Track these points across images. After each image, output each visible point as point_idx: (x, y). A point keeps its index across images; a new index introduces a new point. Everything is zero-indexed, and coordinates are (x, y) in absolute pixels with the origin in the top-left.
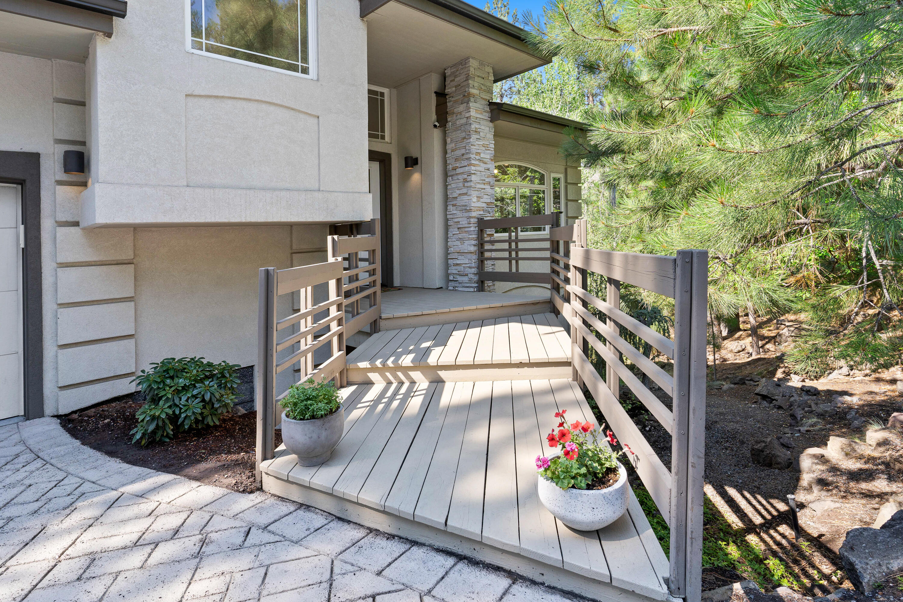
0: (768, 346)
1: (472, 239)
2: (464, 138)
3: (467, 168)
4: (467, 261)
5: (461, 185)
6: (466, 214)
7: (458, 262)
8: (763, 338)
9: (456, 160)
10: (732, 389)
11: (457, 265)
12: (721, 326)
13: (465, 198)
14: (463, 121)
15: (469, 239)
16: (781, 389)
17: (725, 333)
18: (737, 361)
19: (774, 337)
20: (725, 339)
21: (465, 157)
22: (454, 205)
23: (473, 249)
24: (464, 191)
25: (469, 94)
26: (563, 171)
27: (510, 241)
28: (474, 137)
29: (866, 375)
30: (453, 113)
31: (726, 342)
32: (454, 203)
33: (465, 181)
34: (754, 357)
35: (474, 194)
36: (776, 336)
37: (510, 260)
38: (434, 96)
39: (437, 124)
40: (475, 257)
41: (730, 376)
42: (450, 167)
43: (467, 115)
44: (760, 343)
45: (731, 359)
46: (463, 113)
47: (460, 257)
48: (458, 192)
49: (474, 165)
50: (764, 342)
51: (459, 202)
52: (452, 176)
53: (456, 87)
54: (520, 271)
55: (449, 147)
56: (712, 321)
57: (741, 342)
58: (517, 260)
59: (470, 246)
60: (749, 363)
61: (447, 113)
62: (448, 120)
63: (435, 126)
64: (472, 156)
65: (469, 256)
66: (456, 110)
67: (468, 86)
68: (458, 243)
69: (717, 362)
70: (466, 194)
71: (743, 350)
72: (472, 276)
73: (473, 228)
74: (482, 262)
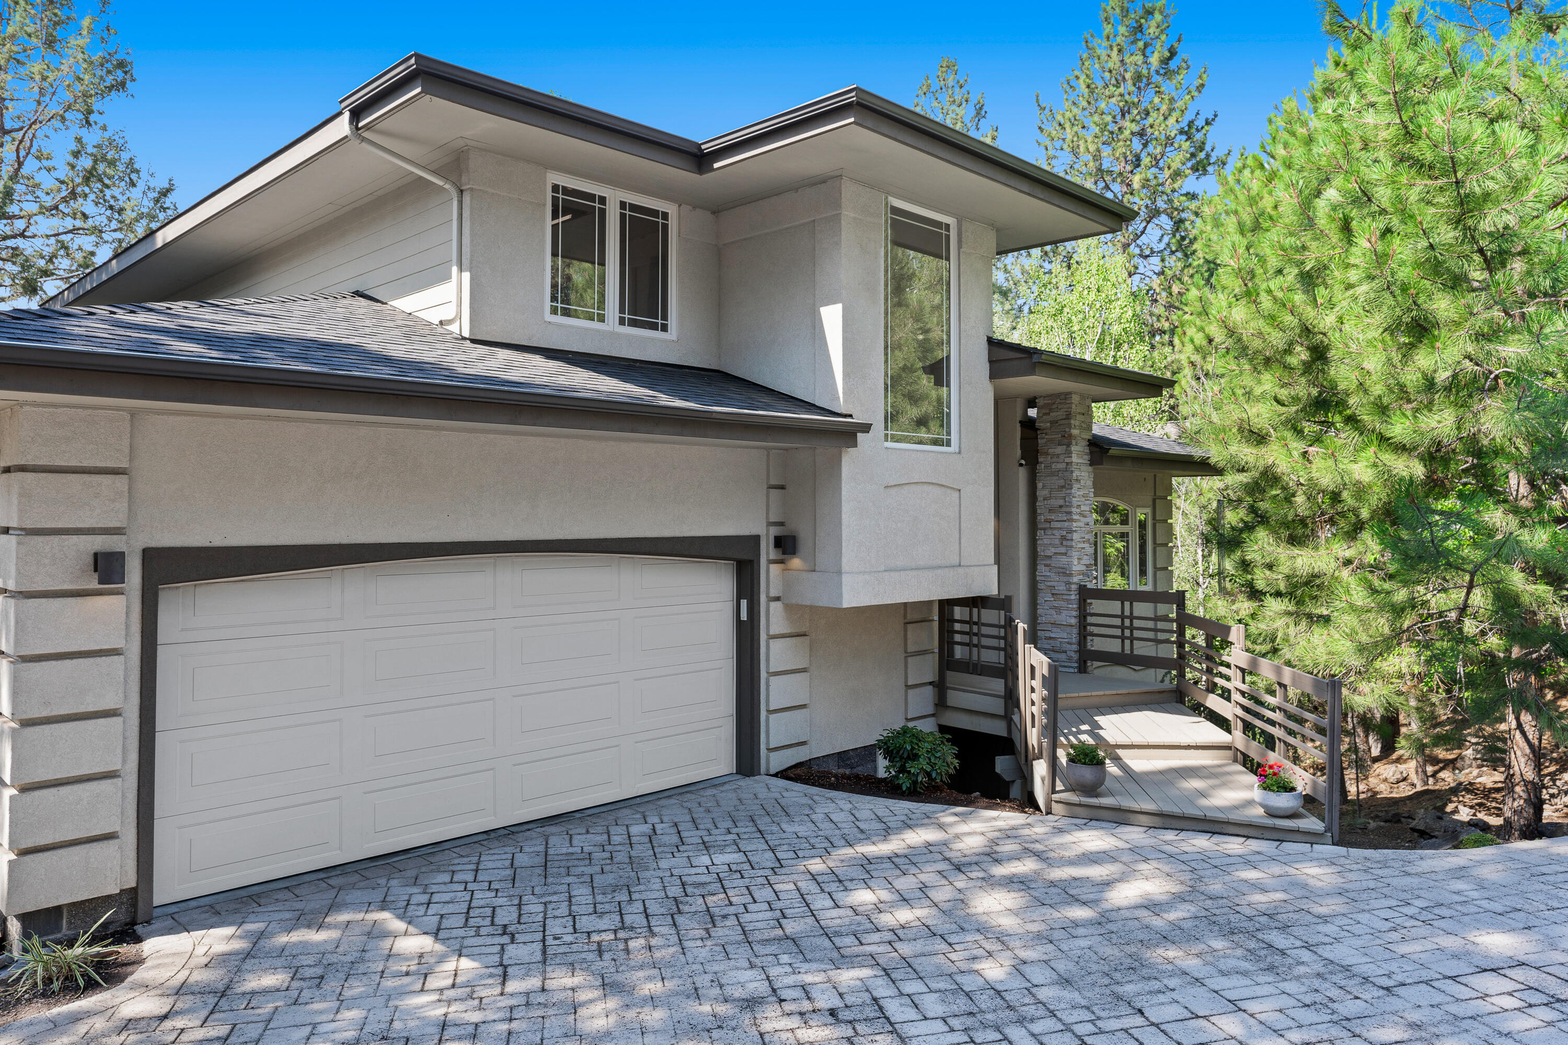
0: (1442, 775)
1: (1072, 609)
2: (1063, 487)
3: (1066, 524)
4: (1065, 635)
5: (1057, 542)
6: (1066, 579)
7: (1052, 635)
8: (1434, 761)
9: (1051, 511)
10: (1382, 827)
11: (1051, 638)
12: (1370, 738)
13: (1064, 559)
14: (1062, 466)
15: (1068, 609)
16: (1443, 823)
17: (1376, 751)
18: (1394, 795)
19: (1453, 761)
20: (1375, 760)
21: (1064, 509)
22: (1046, 565)
23: (1073, 621)
24: (1063, 550)
25: (1070, 435)
26: (1151, 503)
27: (1122, 617)
28: (1076, 486)
29: (1557, 810)
30: (1047, 454)
31: (1376, 765)
32: (1048, 562)
33: (1063, 538)
34: (1419, 788)
35: (1075, 554)
36: (1456, 759)
37: (1123, 638)
38: (1018, 425)
39: (1023, 462)
40: (1075, 631)
41: (1380, 814)
42: (1041, 518)
43: (1067, 460)
44: (1430, 769)
45: (1384, 791)
46: (1062, 457)
47: (1055, 630)
48: (1053, 550)
49: (1076, 521)
50: (1436, 768)
51: (1053, 562)
52: (1044, 529)
53: (1051, 422)
54: (1135, 652)
55: (1041, 493)
56: (1354, 728)
57: (1402, 767)
58: (1132, 639)
59: (1070, 617)
60: (1410, 798)
61: (1037, 451)
62: (1040, 460)
63: (1021, 465)
64: (1074, 510)
65: (1068, 629)
66: (1050, 451)
67: (1069, 426)
68: (1053, 612)
69: (1362, 796)
70: (1065, 554)
71: (1405, 779)
72: (1073, 654)
73: (1074, 597)
74: (1085, 637)
